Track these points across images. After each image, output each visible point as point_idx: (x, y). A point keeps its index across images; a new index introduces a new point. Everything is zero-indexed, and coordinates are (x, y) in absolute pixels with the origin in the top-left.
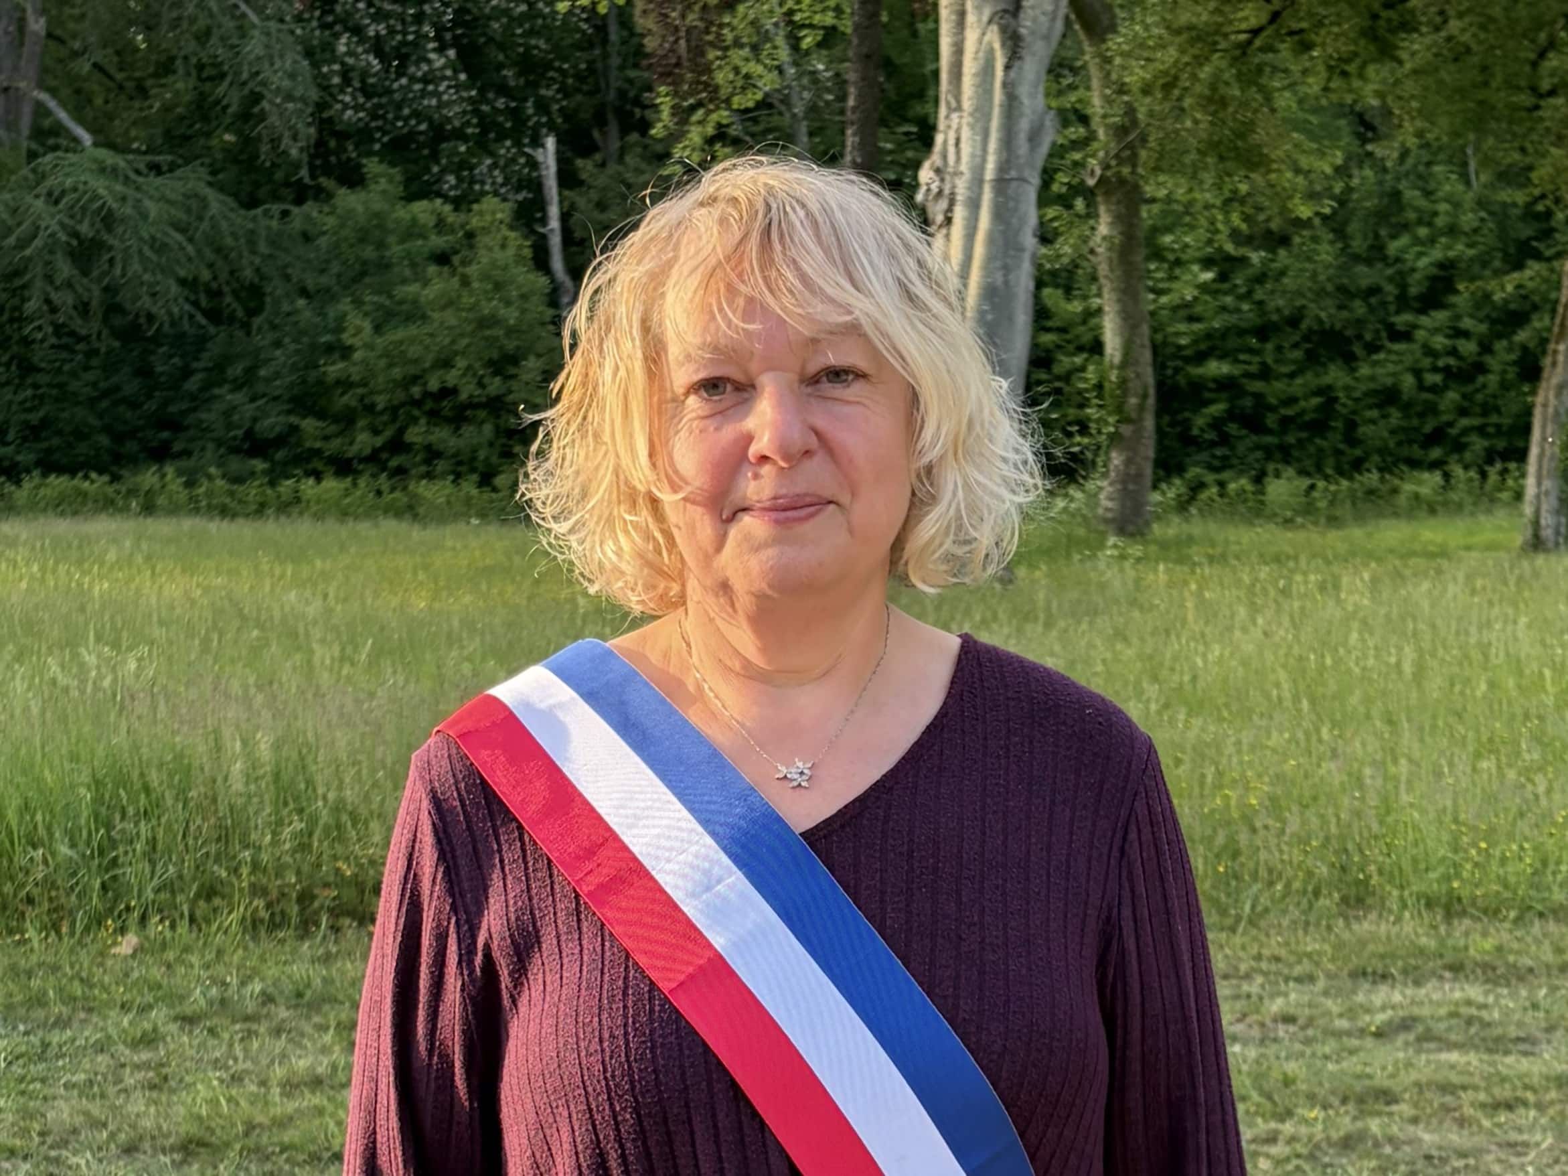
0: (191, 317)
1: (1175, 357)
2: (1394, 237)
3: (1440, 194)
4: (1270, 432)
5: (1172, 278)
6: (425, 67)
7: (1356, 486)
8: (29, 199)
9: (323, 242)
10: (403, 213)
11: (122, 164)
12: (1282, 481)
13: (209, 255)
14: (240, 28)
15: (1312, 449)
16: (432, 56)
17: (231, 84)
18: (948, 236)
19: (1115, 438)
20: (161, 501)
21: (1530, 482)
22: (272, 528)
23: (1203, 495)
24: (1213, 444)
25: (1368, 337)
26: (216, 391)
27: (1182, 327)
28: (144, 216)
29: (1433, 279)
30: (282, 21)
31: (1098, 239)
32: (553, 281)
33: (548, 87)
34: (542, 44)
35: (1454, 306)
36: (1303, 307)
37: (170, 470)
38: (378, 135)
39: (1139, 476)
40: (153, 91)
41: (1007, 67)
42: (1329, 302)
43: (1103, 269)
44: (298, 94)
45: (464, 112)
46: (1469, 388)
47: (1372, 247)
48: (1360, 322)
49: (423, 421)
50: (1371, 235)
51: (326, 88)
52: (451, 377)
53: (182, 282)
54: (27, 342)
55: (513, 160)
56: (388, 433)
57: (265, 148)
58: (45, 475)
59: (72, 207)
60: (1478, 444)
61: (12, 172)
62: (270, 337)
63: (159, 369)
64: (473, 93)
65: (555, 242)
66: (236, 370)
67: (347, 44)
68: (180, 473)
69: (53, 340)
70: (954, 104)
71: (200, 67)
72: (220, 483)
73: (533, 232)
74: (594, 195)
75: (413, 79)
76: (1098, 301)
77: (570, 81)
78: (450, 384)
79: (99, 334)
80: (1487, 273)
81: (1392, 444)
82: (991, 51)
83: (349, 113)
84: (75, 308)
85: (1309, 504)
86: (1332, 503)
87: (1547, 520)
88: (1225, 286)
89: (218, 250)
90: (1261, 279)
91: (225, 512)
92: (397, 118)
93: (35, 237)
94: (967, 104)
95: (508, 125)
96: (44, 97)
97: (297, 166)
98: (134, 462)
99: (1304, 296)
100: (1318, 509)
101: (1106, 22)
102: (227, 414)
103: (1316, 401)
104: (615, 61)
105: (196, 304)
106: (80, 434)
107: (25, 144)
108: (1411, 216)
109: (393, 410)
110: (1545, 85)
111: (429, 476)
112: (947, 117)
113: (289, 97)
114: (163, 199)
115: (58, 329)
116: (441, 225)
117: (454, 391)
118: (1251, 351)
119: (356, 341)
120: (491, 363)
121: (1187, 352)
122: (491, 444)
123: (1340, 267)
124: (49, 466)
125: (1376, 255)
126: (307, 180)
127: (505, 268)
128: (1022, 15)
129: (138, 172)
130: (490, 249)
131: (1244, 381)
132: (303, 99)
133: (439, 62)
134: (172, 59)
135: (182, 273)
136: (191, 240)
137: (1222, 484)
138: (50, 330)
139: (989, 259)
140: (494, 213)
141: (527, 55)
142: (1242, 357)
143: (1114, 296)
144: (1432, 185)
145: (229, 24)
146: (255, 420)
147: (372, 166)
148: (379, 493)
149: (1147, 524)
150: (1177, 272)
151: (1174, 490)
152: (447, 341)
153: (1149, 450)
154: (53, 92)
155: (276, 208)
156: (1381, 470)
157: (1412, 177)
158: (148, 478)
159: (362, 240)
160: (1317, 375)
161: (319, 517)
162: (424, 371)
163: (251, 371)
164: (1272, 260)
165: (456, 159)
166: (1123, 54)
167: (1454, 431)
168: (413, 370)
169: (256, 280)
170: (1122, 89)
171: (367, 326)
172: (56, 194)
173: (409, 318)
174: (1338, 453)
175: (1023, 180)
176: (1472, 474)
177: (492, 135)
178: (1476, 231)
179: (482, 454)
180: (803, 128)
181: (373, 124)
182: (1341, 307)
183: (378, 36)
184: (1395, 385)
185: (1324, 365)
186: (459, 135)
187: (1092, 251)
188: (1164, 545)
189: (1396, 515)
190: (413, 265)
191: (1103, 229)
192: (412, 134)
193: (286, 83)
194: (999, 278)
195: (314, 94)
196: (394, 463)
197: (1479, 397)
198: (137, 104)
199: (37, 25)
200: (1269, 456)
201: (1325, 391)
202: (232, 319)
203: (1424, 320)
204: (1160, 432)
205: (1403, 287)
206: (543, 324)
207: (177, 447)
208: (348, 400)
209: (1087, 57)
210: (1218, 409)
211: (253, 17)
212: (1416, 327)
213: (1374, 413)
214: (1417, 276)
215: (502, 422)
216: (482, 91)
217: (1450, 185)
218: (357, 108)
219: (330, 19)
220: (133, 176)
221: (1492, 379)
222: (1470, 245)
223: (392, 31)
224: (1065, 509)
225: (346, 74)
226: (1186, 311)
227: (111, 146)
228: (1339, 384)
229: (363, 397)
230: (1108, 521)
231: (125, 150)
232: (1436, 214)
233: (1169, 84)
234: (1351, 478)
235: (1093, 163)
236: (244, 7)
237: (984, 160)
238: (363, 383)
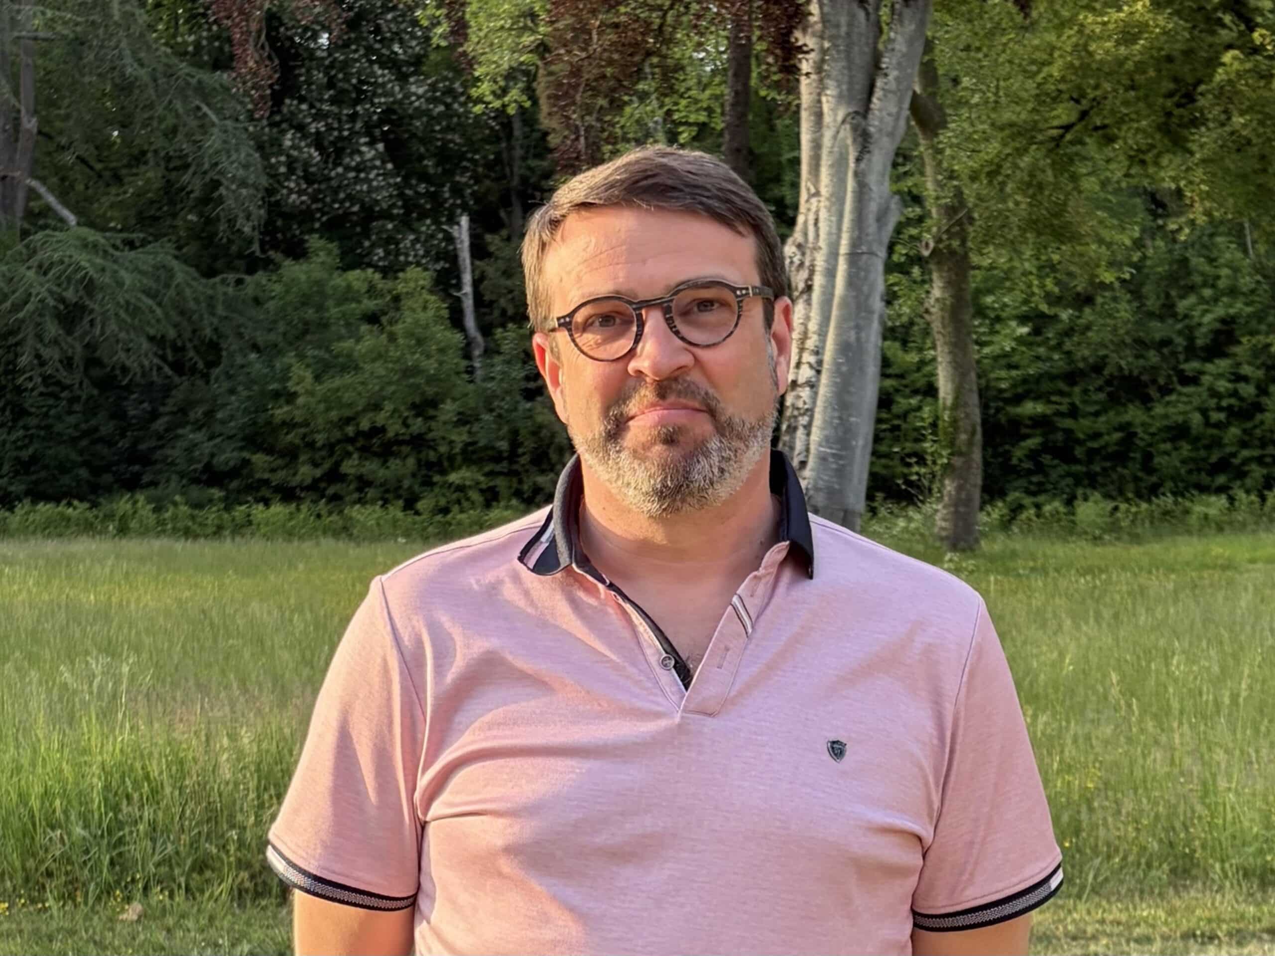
0: (160, 369)
1: (997, 398)
2: (1182, 297)
3: (1222, 261)
4: (1076, 461)
5: (993, 332)
6: (358, 159)
7: (1154, 507)
8: (22, 269)
9: (271, 305)
10: (339, 280)
11: (102, 241)
12: (1090, 504)
13: (175, 317)
14: (202, 126)
15: (1115, 476)
16: (364, 149)
17: (194, 174)
18: (808, 302)
19: (948, 468)
20: (133, 524)
22: (227, 546)
23: (1024, 516)
24: (1030, 472)
25: (1161, 381)
26: (180, 431)
27: (1003, 373)
28: (120, 284)
29: (1217, 333)
30: (237, 120)
31: (932, 301)
32: (466, 337)
33: (462, 175)
34: (457, 139)
35: (1235, 355)
36: (1106, 356)
37: (141, 497)
38: (318, 215)
39: (968, 501)
40: (127, 180)
41: (858, 160)
42: (1128, 352)
43: (936, 326)
44: (251, 179)
45: (391, 196)
46: (1249, 425)
47: (1164, 305)
48: (1154, 369)
49: (356, 456)
50: (1163, 296)
51: (274, 176)
52: (381, 418)
53: (151, 339)
54: (19, 390)
55: (432, 236)
56: (327, 465)
57: (222, 227)
59: (59, 277)
60: (1257, 472)
61: (8, 248)
62: (226, 385)
63: (132, 413)
64: (399, 180)
65: (468, 304)
66: (197, 413)
67: (292, 140)
68: (149, 501)
69: (42, 389)
70: (813, 190)
71: (168, 159)
72: (184, 508)
73: (451, 296)
74: (501, 264)
75: (348, 168)
76: (932, 352)
77: (480, 170)
78: (379, 425)
79: (81, 383)
80: (1263, 327)
81: (1183, 471)
82: (844, 146)
83: (294, 196)
84: (61, 361)
85: (1113, 523)
86: (1133, 522)
88: (1039, 339)
89: (182, 313)
90: (1069, 332)
91: (188, 533)
92: (334, 201)
93: (26, 303)
94: (824, 191)
95: (428, 206)
96: (34, 183)
97: (249, 241)
98: (109, 490)
99: (1106, 347)
100: (1121, 528)
101: (937, 119)
102: (189, 450)
103: (1117, 436)
104: (518, 152)
105: (163, 358)
106: (64, 468)
107: (19, 223)
108: (1197, 279)
109: (330, 447)
111: (361, 501)
112: (807, 201)
113: (243, 184)
114: (137, 269)
115: (46, 379)
116: (372, 291)
117: (383, 430)
118: (1061, 393)
119: (298, 388)
120: (414, 406)
121: (1007, 395)
122: (414, 475)
123: (1136, 322)
124: (37, 495)
125: (1168, 310)
126: (258, 253)
127: (427, 326)
128: (870, 116)
129: (115, 247)
130: (413, 310)
131: (1056, 419)
132: (255, 187)
133: (370, 154)
134: (144, 153)
135: (152, 332)
136: (159, 304)
137: (1038, 506)
138: (39, 380)
139: (842, 320)
140: (417, 281)
141: (444, 148)
142: (1054, 398)
143: (946, 349)
144: (1215, 254)
145: (193, 123)
146: (212, 455)
147: (314, 241)
148: (319, 516)
149: (977, 541)
150: (998, 327)
151: (997, 511)
152: (377, 388)
153: (977, 478)
154: (43, 180)
155: (231, 277)
156: (1174, 494)
157: (1197, 246)
158: (123, 505)
159: (304, 304)
160: (1118, 414)
161: (267, 537)
162: (358, 414)
163: (210, 414)
164: (1079, 317)
165: (384, 236)
166: (951, 146)
167: (1236, 461)
168: (348, 413)
169: (215, 338)
170: (952, 175)
171: (308, 375)
172: (46, 265)
173: (343, 369)
174: (1136, 479)
175: (872, 253)
176: (1253, 497)
177: (414, 215)
178: (1253, 291)
179: (406, 483)
181: (314, 206)
182: (1137, 357)
183: (318, 133)
184: (1185, 422)
185: (1124, 405)
186: (386, 215)
187: (927, 311)
188: (992, 559)
189: (1189, 533)
190: (348, 325)
191: (937, 293)
192: (347, 214)
193: (241, 172)
194: (852, 336)
195: (264, 181)
196: (331, 491)
197: (1258, 432)
198: (113, 190)
199: (30, 124)
200: (1078, 482)
201: (1123, 427)
202: (193, 370)
203: (1209, 367)
204: (986, 464)
205: (1191, 339)
206: (458, 373)
207: (146, 479)
208: (292, 437)
209: (922, 149)
210: (1032, 443)
211: (214, 117)
212: (1202, 373)
213: (1168, 446)
214: (1204, 330)
215: (423, 456)
216: (406, 178)
217: (1229, 253)
218: (300, 193)
219: (278, 118)
220: (111, 250)
222: (1247, 304)
223: (330, 128)
224: (905, 529)
225: (291, 164)
226: (1005, 360)
227: (91, 225)
228: (1137, 421)
229: (305, 436)
230: (942, 539)
231: (104, 229)
232: (1218, 277)
233: (994, 171)
234: (1149, 501)
235: (927, 236)
236: (205, 109)
237: (839, 237)
238: (306, 424)
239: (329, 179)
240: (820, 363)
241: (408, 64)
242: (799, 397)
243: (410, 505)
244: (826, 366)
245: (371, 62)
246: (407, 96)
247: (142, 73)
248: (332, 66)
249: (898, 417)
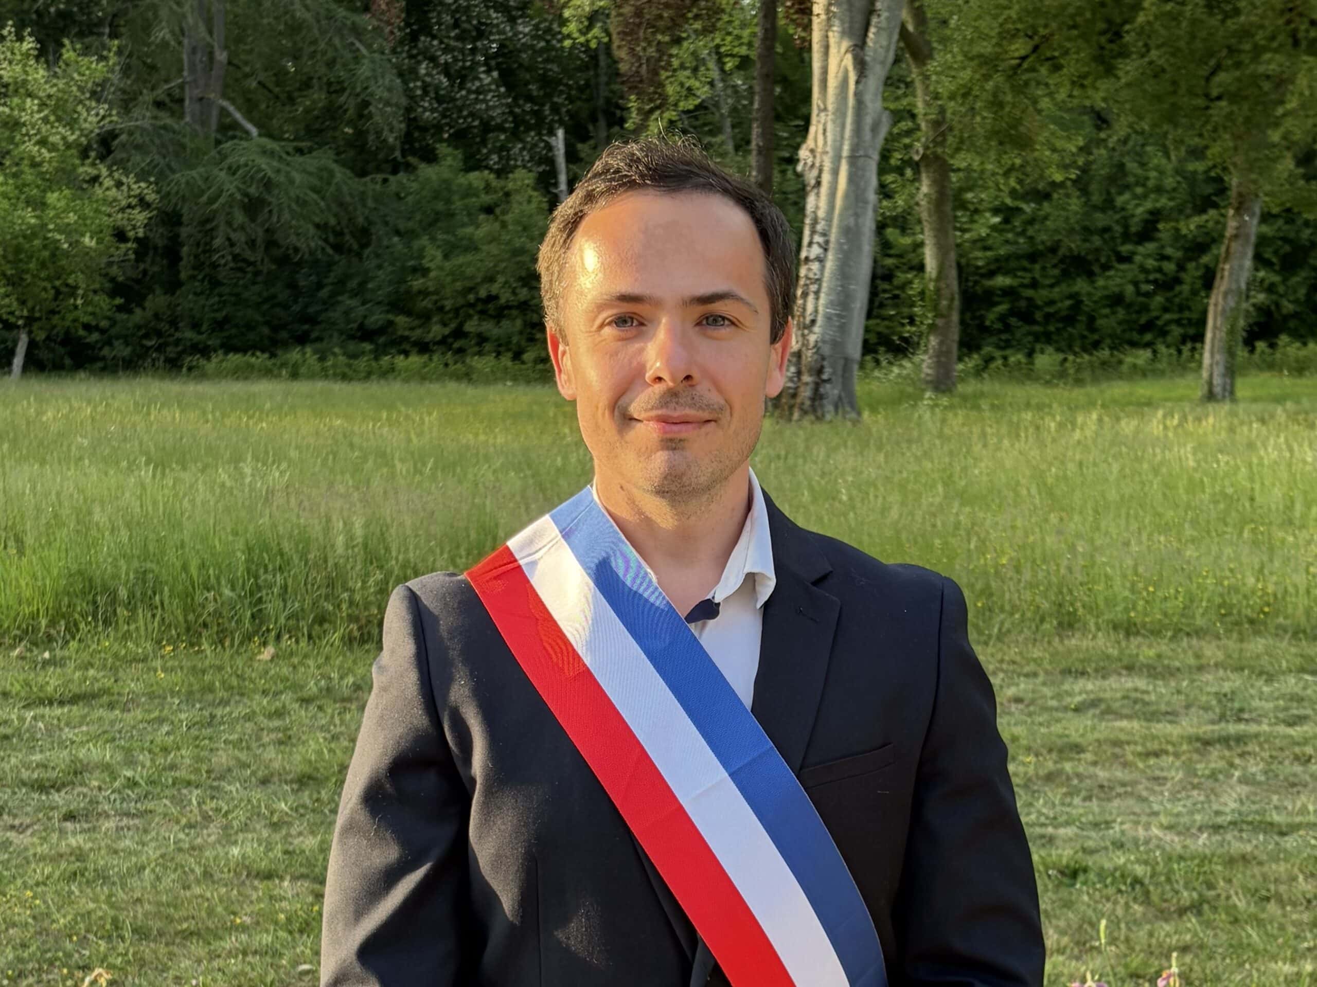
0: (323, 249)
1: (976, 274)
2: (1120, 193)
3: (1151, 165)
4: (1037, 323)
5: (972, 221)
6: (477, 84)
7: (1094, 359)
8: (216, 171)
9: (410, 199)
10: (463, 180)
11: (277, 148)
12: (1045, 356)
13: (335, 208)
14: (356, 58)
15: (1065, 335)
16: (482, 76)
17: (349, 95)
18: (818, 195)
19: (932, 327)
20: (303, 370)
21: (1207, 355)
22: (375, 388)
23: (993, 366)
24: (1000, 332)
25: (1103, 260)
26: (340, 298)
27: (979, 254)
28: (292, 182)
29: (1146, 222)
30: (383, 53)
31: (921, 196)
33: (559, 97)
34: (555, 68)
35: (1158, 239)
36: (1060, 241)
37: (308, 350)
38: (447, 128)
39: (948, 353)
40: (298, 100)
41: (857, 82)
42: (1077, 237)
43: (924, 216)
44: (394, 101)
45: (504, 113)
46: (1170, 294)
47: (1105, 200)
48: (1097, 250)
49: (476, 318)
50: (1105, 193)
51: (412, 98)
52: (495, 289)
53: (317, 226)
54: (214, 266)
55: (536, 145)
56: (453, 325)
57: (371, 137)
58: (226, 353)
59: (244, 177)
60: (1176, 331)
61: (205, 154)
62: (374, 262)
63: (302, 283)
64: (510, 100)
66: (353, 284)
67: (426, 69)
68: (315, 352)
69: (232, 265)
70: (822, 107)
71: (329, 84)
72: (342, 358)
73: (549, 192)
75: (470, 92)
76: (922, 237)
77: (573, 92)
78: (493, 294)
79: (262, 261)
80: (1180, 217)
81: (1119, 331)
82: (846, 72)
83: (428, 114)
84: (246, 243)
85: (1062, 371)
86: (1078, 370)
87: (1217, 381)
88: (1008, 227)
89: (341, 205)
90: (1031, 221)
91: (344, 377)
92: (459, 117)
93: (220, 197)
94: (830, 107)
95: (533, 122)
96: (225, 103)
97: (392, 149)
98: (285, 345)
99: (1060, 233)
100: (1068, 375)
101: (926, 52)
102: (346, 313)
103: (1068, 303)
104: (603, 79)
105: (326, 240)
106: (250, 327)
107: (213, 135)
108: (1131, 179)
109: (456, 310)
110: (1215, 93)
111: (480, 353)
112: (818, 115)
113: (388, 103)
114: (304, 171)
115: (235, 257)
116: (488, 188)
117: (496, 298)
118: (1025, 269)
119: (432, 265)
120: (521, 279)
121: (983, 271)
122: (521, 333)
123: (1084, 214)
124: (229, 347)
125: (1108, 204)
126: (400, 158)
127: (531, 216)
128: (867, 48)
129: (288, 153)
130: (520, 203)
131: (1021, 290)
132: (397, 105)
133: (487, 80)
134: (311, 78)
135: (317, 220)
136: (323, 198)
137: (1005, 358)
138: (230, 258)
139: (845, 208)
140: (523, 180)
141: (544, 75)
142: (1019, 274)
143: (932, 233)
144: (1145, 159)
145: (348, 55)
146: (365, 317)
148: (446, 365)
149: (954, 384)
150: (976, 217)
151: (973, 361)
152: (492, 264)
153: (955, 334)
154: (233, 101)
155: (379, 177)
156: (1112, 348)
157: (1132, 154)
158: (294, 355)
159: (436, 198)
160: (1069, 286)
161: (406, 380)
162: (477, 284)
163: (363, 284)
164: (1039, 210)
165: (498, 144)
166: (937, 73)
168: (469, 284)
169: (366, 225)
170: (937, 96)
171: (439, 255)
172: (234, 167)
173: (467, 250)
174: (1083, 337)
175: (867, 156)
176: (1173, 351)
177: (522, 128)
178: (1174, 190)
179: (515, 340)
180: (728, 122)
181: (444, 121)
182: (1085, 240)
183: (446, 63)
184: (1121, 292)
185: (1074, 279)
186: (500, 128)
187: (917, 204)
188: (964, 398)
189: (1120, 378)
190: (469, 215)
191: (925, 187)
192: (470, 127)
193: (386, 95)
194: (852, 221)
196: (456, 345)
197: (1177, 300)
198: (287, 108)
199: (221, 56)
200: (1037, 338)
201: (1073, 296)
202: (350, 250)
203: (1140, 249)
204: (962, 322)
205: (1126, 227)
207: (314, 335)
208: (427, 303)
209: (914, 76)
210: (1002, 308)
211: (364, 51)
212: (1134, 253)
213: (1106, 311)
214: (1136, 220)
216: (515, 99)
217: (1157, 159)
218: (433, 110)
219: (415, 52)
220: (284, 156)
221: (1186, 288)
222: (1171, 199)
223: (456, 60)
224: (899, 375)
225: (425, 88)
226: (982, 244)
227: (271, 136)
228: (1084, 291)
229: (436, 302)
230: (927, 382)
231: (282, 139)
232: (1147, 178)
233: (966, 93)
234: (1091, 354)
235: (918, 145)
236: (358, 44)
237: (842, 145)
238: (436, 292)
239: (455, 100)
240: (827, 242)
241: (518, 9)
242: (809, 270)
243: (517, 356)
244: (832, 246)
245: (488, 8)
246: (516, 34)
247: (308, 16)
248: (457, 11)
249: (898, 288)
